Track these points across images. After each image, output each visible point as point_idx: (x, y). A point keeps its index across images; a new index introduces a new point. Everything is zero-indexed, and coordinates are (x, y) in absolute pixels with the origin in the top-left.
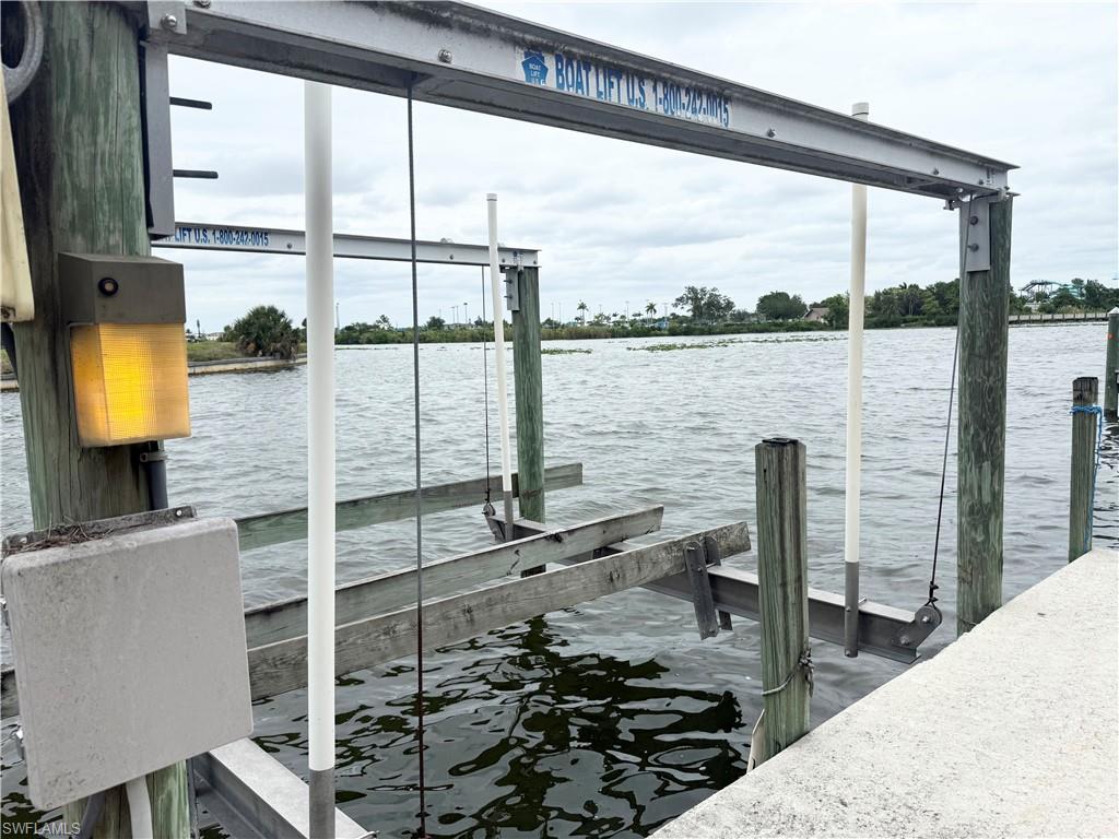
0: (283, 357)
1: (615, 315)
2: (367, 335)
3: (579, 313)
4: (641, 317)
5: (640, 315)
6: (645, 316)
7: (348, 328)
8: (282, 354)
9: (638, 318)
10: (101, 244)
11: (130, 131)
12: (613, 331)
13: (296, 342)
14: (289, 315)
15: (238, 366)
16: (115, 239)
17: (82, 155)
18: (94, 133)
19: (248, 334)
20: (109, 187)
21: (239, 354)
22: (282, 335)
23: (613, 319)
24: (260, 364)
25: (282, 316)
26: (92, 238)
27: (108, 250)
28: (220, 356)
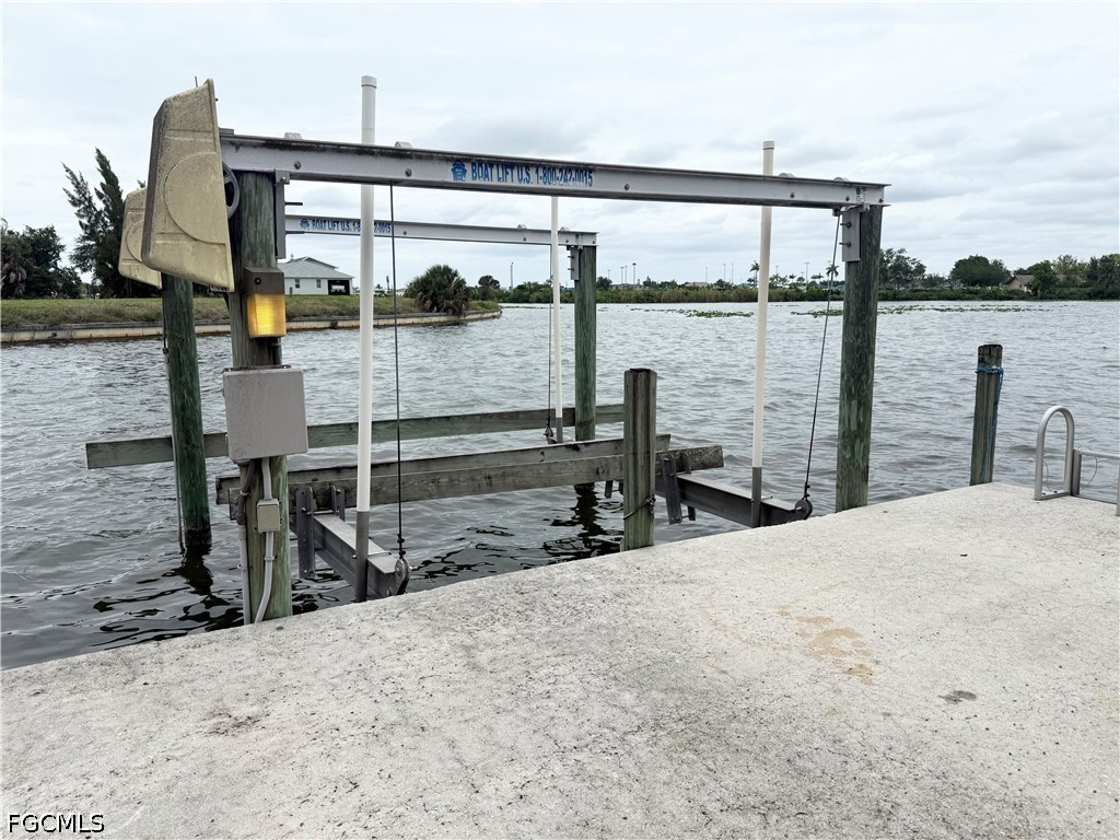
0: (454, 313)
1: (792, 277)
2: (536, 294)
3: (752, 275)
4: (822, 280)
5: (820, 277)
6: (826, 278)
7: (520, 287)
8: (454, 311)
9: (818, 281)
10: (258, 264)
11: (269, 220)
12: (786, 294)
13: (466, 300)
14: (462, 275)
15: (416, 320)
16: (263, 261)
17: (252, 231)
18: (256, 222)
19: (426, 292)
20: (261, 242)
21: (417, 309)
22: (455, 292)
23: (791, 281)
24: (434, 319)
25: (456, 274)
26: (255, 261)
27: (261, 266)
28: (400, 310)
